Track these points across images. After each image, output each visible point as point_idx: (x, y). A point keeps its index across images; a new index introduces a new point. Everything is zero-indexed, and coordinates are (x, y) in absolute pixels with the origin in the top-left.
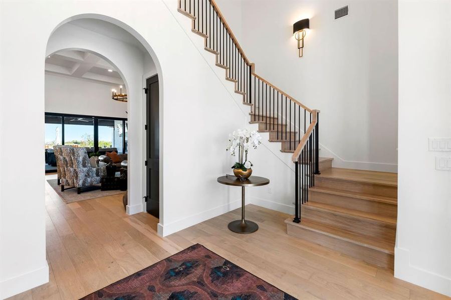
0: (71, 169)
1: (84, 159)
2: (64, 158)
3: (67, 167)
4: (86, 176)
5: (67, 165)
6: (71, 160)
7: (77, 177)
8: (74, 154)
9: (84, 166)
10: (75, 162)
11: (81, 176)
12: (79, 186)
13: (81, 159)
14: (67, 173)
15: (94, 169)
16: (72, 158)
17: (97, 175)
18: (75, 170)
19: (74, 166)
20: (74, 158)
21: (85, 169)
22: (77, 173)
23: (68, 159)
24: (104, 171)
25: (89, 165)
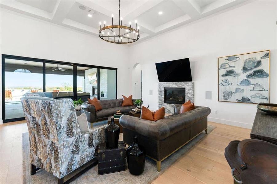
0: (47, 141)
1: (70, 121)
2: (34, 119)
3: (39, 135)
4: (73, 152)
5: (38, 131)
6: (46, 124)
7: (56, 158)
8: (50, 112)
9: (70, 133)
10: (53, 129)
11: (65, 154)
12: (62, 176)
13: (63, 122)
14: (40, 146)
15: (86, 136)
16: (48, 120)
17: (91, 145)
18: (53, 144)
19: (51, 136)
20: (51, 121)
21: (72, 140)
22: (56, 150)
23: (39, 120)
24: (99, 135)
25: (79, 130)
